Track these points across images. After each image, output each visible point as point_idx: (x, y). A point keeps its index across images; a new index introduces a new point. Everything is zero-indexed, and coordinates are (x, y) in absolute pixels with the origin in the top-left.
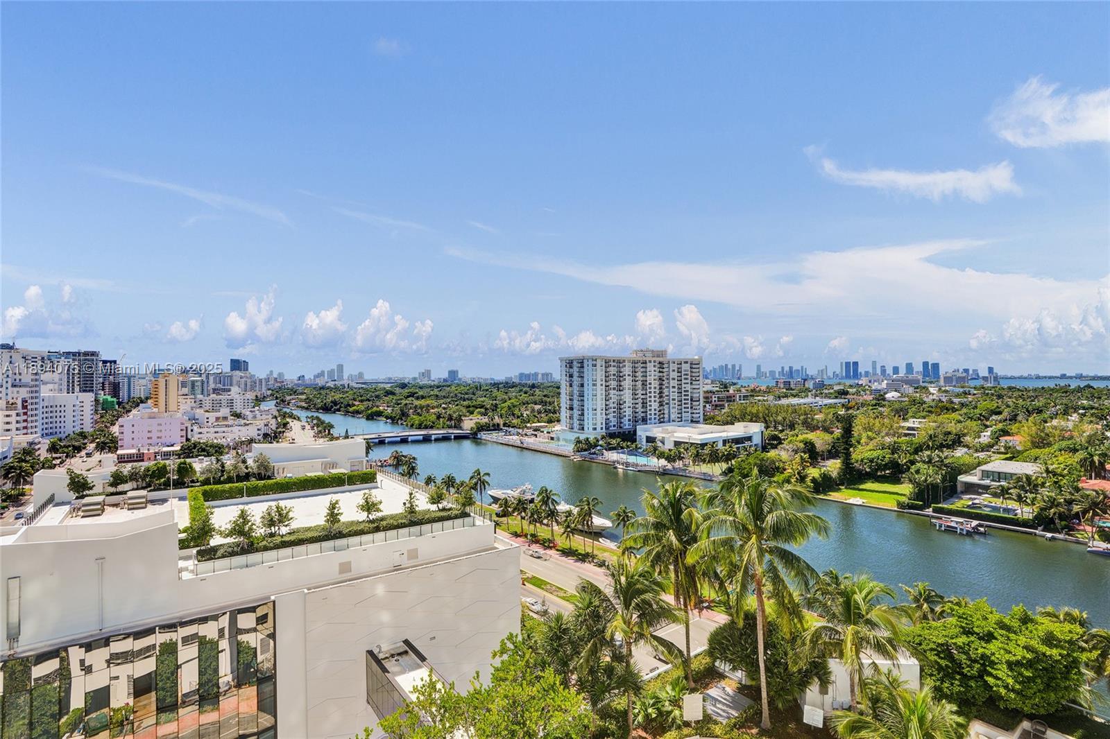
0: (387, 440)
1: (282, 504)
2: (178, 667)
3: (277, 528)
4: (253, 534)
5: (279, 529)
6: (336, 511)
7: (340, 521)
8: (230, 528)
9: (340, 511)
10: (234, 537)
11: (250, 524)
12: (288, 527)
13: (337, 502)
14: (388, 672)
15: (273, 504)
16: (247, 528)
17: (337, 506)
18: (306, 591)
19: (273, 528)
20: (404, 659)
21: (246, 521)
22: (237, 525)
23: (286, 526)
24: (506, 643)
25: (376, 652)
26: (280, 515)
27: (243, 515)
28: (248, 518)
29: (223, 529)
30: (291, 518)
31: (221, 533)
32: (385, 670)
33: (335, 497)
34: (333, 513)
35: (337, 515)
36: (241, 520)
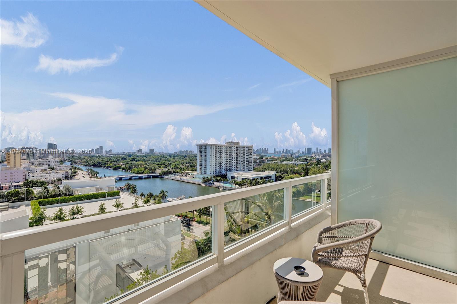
0: (133, 178)
1: (79, 205)
3: (76, 216)
4: (65, 219)
5: (77, 216)
6: (103, 208)
7: (105, 212)
8: (54, 216)
9: (105, 208)
10: (56, 220)
11: (64, 214)
12: (81, 215)
13: (104, 204)
14: (126, 272)
15: (75, 206)
16: (62, 216)
17: (104, 205)
18: (90, 241)
19: (74, 216)
20: (133, 267)
21: (61, 213)
22: (58, 215)
23: (80, 214)
24: (177, 255)
25: (121, 264)
26: (78, 210)
27: (61, 211)
28: (63, 212)
29: (50, 217)
30: (83, 211)
31: (50, 219)
32: (125, 272)
33: (103, 202)
34: (102, 208)
35: (104, 209)
36: (60, 213)
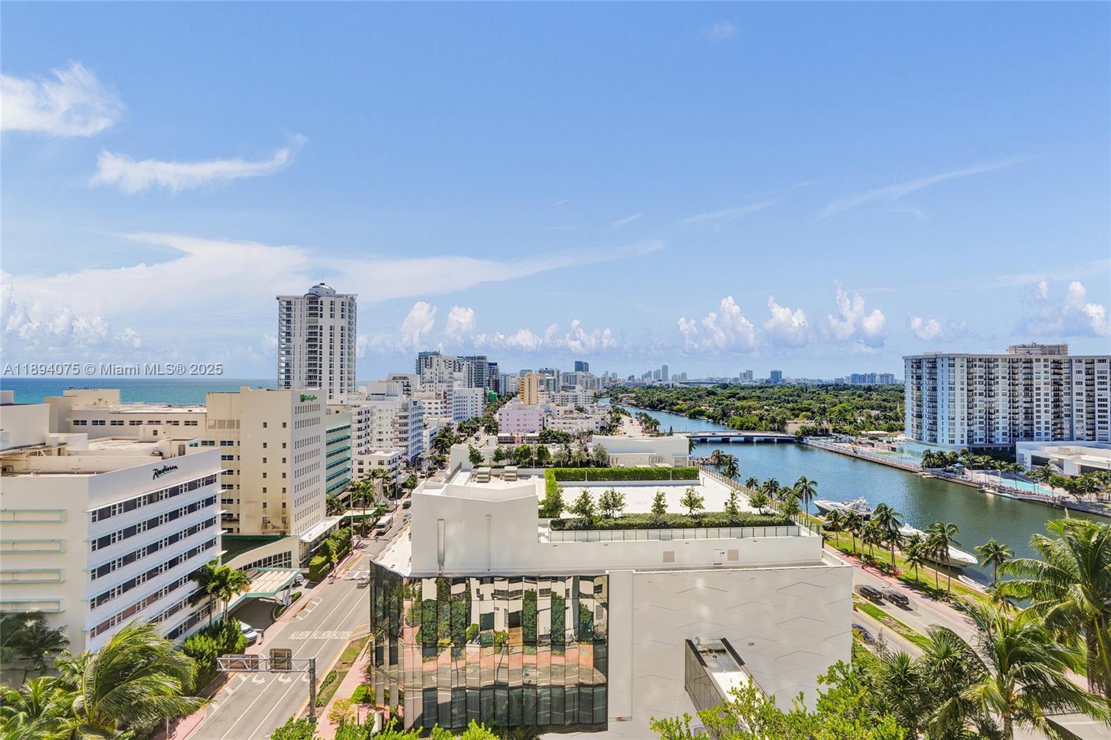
0: (709, 439)
1: (617, 490)
2: (537, 612)
3: (611, 511)
4: (593, 514)
5: (613, 512)
6: (662, 503)
7: (665, 512)
8: (575, 506)
9: (666, 503)
10: (578, 513)
11: (590, 504)
12: (620, 512)
13: (663, 495)
14: (706, 666)
15: (609, 489)
16: (588, 508)
17: (663, 498)
18: (634, 572)
19: (608, 510)
20: (721, 657)
21: (587, 502)
22: (581, 504)
23: (619, 510)
24: (835, 671)
25: (695, 642)
26: (614, 499)
27: (585, 495)
28: (589, 499)
29: (569, 506)
30: (624, 504)
31: (569, 509)
32: (703, 663)
33: (662, 490)
34: (659, 504)
35: (663, 506)
36: (584, 500)
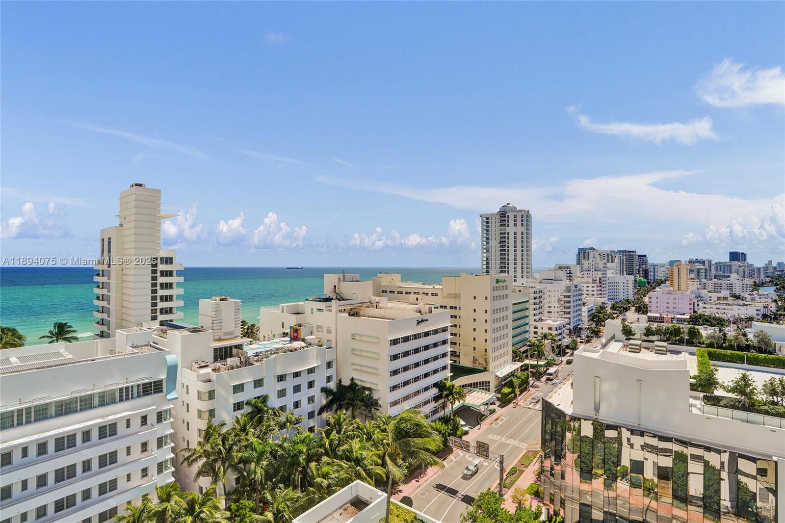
3: (779, 398)
4: (755, 397)
5: (782, 400)
8: (732, 386)
10: (736, 394)
11: (751, 387)
15: (776, 376)
16: (748, 390)
19: (775, 397)
21: (747, 385)
22: (739, 385)
26: (783, 387)
27: (745, 380)
28: (750, 382)
29: (725, 385)
31: (724, 388)
36: (743, 382)
